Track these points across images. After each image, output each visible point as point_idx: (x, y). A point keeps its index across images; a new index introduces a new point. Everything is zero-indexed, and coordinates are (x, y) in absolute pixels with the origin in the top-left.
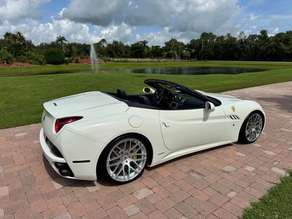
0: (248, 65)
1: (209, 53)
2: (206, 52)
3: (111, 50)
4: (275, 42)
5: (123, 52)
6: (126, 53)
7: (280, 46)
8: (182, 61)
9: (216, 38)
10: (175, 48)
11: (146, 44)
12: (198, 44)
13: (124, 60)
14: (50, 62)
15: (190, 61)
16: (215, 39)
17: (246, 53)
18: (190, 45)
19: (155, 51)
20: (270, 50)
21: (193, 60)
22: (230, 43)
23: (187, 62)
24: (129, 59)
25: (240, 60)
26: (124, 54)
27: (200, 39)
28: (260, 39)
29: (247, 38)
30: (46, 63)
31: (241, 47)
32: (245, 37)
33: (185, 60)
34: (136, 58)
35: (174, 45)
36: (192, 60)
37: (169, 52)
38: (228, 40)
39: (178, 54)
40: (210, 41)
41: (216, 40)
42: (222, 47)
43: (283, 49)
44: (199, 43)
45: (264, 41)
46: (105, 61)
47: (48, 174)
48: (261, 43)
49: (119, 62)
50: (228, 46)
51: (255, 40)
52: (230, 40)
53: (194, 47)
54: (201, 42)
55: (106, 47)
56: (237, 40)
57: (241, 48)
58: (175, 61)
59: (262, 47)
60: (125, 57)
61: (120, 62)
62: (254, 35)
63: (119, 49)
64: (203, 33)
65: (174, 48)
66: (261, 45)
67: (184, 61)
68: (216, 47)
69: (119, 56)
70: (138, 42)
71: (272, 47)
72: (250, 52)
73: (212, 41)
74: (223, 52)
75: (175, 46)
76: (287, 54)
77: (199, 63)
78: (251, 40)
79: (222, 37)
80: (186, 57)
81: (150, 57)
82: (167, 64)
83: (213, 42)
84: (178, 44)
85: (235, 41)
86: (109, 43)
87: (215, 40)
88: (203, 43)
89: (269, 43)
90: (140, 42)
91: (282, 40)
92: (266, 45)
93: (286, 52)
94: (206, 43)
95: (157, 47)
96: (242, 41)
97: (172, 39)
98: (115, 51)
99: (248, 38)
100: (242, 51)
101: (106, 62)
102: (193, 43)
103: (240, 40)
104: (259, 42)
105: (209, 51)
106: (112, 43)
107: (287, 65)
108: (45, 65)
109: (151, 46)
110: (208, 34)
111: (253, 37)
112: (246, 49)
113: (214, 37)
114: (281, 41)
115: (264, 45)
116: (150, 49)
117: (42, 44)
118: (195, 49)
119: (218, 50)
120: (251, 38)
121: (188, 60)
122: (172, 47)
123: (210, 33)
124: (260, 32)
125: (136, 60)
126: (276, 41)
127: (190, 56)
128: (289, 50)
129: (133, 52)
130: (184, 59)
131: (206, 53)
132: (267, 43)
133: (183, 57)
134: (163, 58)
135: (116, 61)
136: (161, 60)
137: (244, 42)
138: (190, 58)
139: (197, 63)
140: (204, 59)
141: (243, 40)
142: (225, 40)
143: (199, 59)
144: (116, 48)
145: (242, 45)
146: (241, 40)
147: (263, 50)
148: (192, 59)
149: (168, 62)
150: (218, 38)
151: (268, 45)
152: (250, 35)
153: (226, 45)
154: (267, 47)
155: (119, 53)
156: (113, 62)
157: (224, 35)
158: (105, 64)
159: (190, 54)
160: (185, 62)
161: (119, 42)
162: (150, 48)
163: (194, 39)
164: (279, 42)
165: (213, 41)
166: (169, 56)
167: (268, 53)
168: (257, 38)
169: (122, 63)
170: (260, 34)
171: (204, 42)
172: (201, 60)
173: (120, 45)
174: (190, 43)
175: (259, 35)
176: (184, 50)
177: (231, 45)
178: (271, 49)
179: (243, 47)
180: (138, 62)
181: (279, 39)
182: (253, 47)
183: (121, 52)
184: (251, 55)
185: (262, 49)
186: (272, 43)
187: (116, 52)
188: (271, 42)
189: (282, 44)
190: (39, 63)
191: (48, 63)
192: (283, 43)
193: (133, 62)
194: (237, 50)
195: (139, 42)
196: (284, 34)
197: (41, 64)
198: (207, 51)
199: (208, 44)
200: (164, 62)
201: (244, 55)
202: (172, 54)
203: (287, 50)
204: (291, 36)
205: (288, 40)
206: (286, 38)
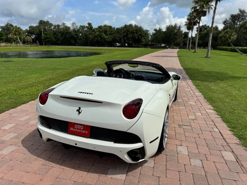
1: (51, 39)
2: (48, 38)
4: (99, 33)
7: (102, 35)
8: (25, 45)
9: (53, 26)
10: (16, 32)
12: (38, 31)
15: (34, 46)
16: (52, 26)
17: (80, 40)
18: (29, 30)
20: (96, 38)
21: (36, 45)
22: (66, 31)
23: (31, 46)
25: (76, 45)
27: (39, 26)
28: (88, 30)
29: (78, 28)
31: (75, 35)
32: (77, 27)
33: (28, 44)
35: (14, 30)
37: (8, 37)
38: (64, 28)
39: (20, 39)
40: (48, 28)
42: (60, 34)
43: (104, 39)
44: (38, 29)
45: (91, 31)
48: (90, 32)
50: (65, 33)
51: (85, 30)
52: (66, 29)
53: (34, 33)
54: (40, 28)
57: (76, 36)
58: (17, 46)
59: (91, 36)
62: (83, 26)
64: (40, 21)
65: (15, 33)
66: (90, 34)
67: (27, 46)
68: (55, 34)
71: (97, 36)
72: (83, 40)
74: (61, 38)
75: (16, 31)
77: (44, 48)
78: (82, 30)
79: (58, 26)
80: (28, 42)
82: (10, 49)
85: (70, 29)
88: (42, 30)
89: (95, 33)
91: (103, 31)
92: (93, 34)
93: (106, 40)
94: (45, 30)
96: (75, 30)
100: (77, 38)
102: (32, 29)
103: (73, 29)
104: (88, 32)
105: (51, 37)
110: (45, 22)
111: (83, 27)
112: (79, 36)
113: (51, 25)
114: (102, 32)
115: (92, 34)
118: (35, 35)
119: (57, 37)
120: (81, 28)
121: (31, 44)
122: (13, 31)
123: (47, 21)
126: (99, 31)
127: (32, 41)
130: (26, 43)
131: (49, 39)
132: (94, 33)
133: (24, 42)
134: (2, 43)
138: (33, 43)
140: (46, 44)
142: (61, 29)
143: (41, 44)
145: (76, 33)
147: (92, 38)
148: (34, 44)
149: (10, 46)
150: (55, 26)
152: (80, 26)
153: (63, 33)
154: (94, 36)
157: (60, 24)
159: (31, 39)
160: (29, 46)
164: (101, 33)
165: (51, 28)
166: (8, 41)
167: (95, 41)
168: (86, 29)
170: (87, 25)
171: (43, 29)
172: (43, 45)
174: (28, 29)
175: (87, 26)
177: (67, 33)
178: (97, 38)
179: (77, 35)
181: (101, 30)
182: (84, 35)
184: (84, 42)
185: (91, 37)
186: (97, 33)
188: (96, 32)
189: (104, 34)
192: (104, 33)
194: (72, 37)
196: (103, 26)
198: (48, 37)
199: (47, 31)
200: (5, 46)
201: (79, 42)
202: (11, 38)
203: (107, 39)
204: (108, 29)
205: (107, 31)
206: (105, 30)
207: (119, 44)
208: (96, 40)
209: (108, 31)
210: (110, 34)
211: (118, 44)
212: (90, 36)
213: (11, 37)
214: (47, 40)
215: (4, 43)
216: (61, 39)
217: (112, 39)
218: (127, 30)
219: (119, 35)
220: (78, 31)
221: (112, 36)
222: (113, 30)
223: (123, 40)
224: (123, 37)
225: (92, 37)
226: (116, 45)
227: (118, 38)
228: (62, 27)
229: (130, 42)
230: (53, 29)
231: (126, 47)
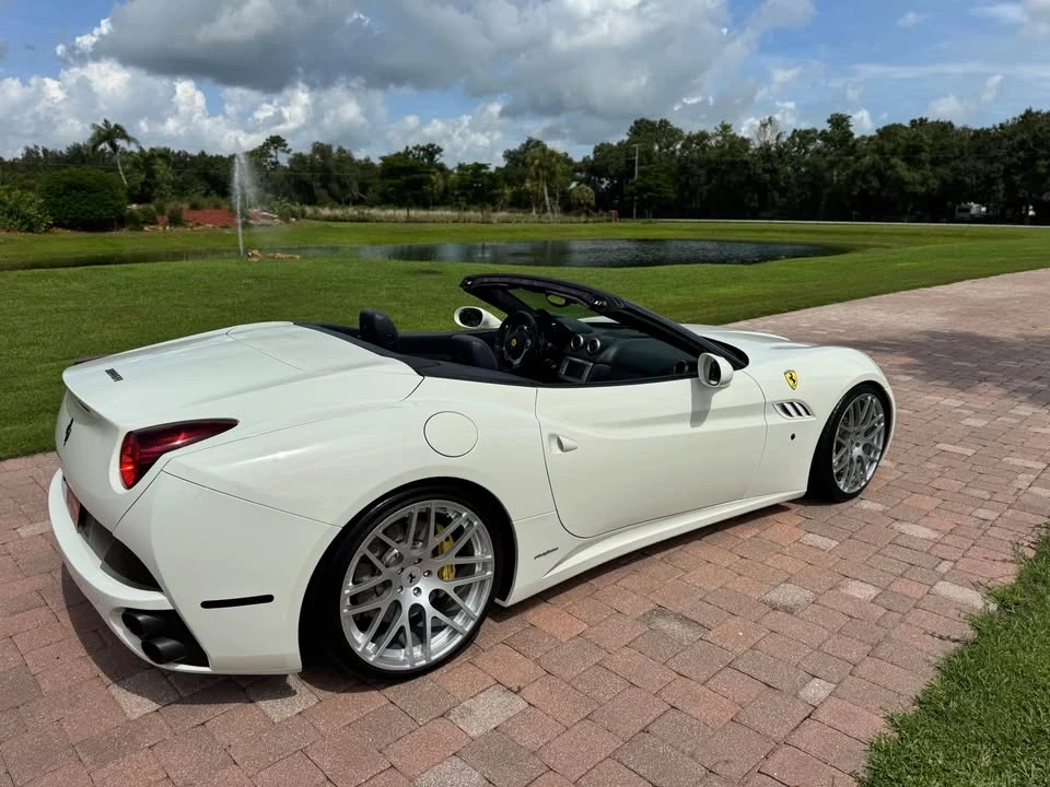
0: (794, 231)
1: (659, 192)
2: (647, 188)
3: (306, 175)
4: (877, 157)
5: (351, 183)
6: (364, 188)
7: (892, 167)
8: (567, 218)
9: (681, 138)
10: (540, 171)
11: (437, 156)
12: (623, 162)
13: (356, 213)
14: (66, 222)
15: (596, 219)
16: (677, 141)
17: (783, 192)
18: (592, 162)
19: (472, 182)
20: (859, 183)
21: (605, 217)
22: (728, 158)
23: (585, 222)
24: (375, 212)
25: (763, 214)
26: (356, 193)
27: (629, 142)
28: (826, 146)
29: (784, 139)
30: (51, 226)
31: (766, 171)
32: (779, 136)
33: (578, 215)
34: (400, 206)
35: (537, 162)
36: (602, 215)
37: (522, 189)
38: (723, 146)
39: (551, 194)
40: (661, 149)
41: (683, 146)
42: (703, 172)
43: (900, 183)
44: (624, 154)
45: (839, 152)
46: (285, 217)
47: (89, 658)
48: (833, 159)
49: (336, 219)
50: (724, 167)
51: (811, 147)
52: (730, 147)
53: (606, 171)
54: (631, 152)
55: (287, 165)
56: (753, 147)
57: (768, 177)
58: (542, 219)
59: (835, 173)
60: (357, 202)
61: (340, 220)
62: (807, 132)
63: (336, 173)
64: (636, 123)
65: (537, 174)
66: (832, 165)
67: (575, 219)
68: (683, 169)
69: (338, 200)
70: (407, 148)
71: (867, 171)
72: (796, 190)
73: (668, 148)
74: (706, 188)
75: (540, 166)
76: (915, 195)
78: (799, 148)
79: (703, 136)
80: (580, 205)
81: (454, 203)
82: (515, 231)
83: (674, 152)
84: (554, 160)
85: (747, 149)
86: (296, 150)
87: (679, 146)
88: (637, 158)
89: (858, 158)
90: (415, 148)
91: (899, 150)
92: (847, 165)
93: (910, 188)
94: (648, 155)
95: (478, 167)
96: (769, 149)
97: (529, 142)
98: (321, 179)
99: (788, 139)
100: (769, 187)
101: (287, 221)
102: (604, 158)
103: (761, 148)
104: (825, 155)
105: (659, 186)
106: (307, 151)
107: (918, 234)
108: (46, 231)
109: (456, 165)
110: (652, 124)
111: (804, 137)
112: (782, 177)
113: (675, 134)
114: (894, 153)
115: (841, 165)
116: (452, 177)
117: (30, 153)
118: (611, 178)
119: (690, 182)
120: (797, 140)
121: (588, 214)
122: (533, 168)
123: (661, 121)
124: (829, 121)
125: (402, 213)
126: (880, 151)
127: (593, 203)
128: (922, 184)
129: (391, 185)
130: (575, 211)
131: (649, 194)
132: (852, 158)
133: (569, 206)
134: (502, 210)
135: (328, 219)
136: (492, 215)
137: (777, 155)
138: (596, 210)
139: (621, 228)
140: (640, 215)
141: (773, 149)
142: (711, 148)
143: (625, 214)
144: (325, 169)
145: (768, 165)
146: (766, 147)
147: (839, 181)
148: (601, 212)
149: (518, 222)
150: (690, 139)
151: (854, 165)
152: (795, 131)
153: (717, 164)
154: (849, 171)
155: (335, 187)
156: (316, 219)
157: (711, 130)
158: (285, 228)
159: (593, 196)
160: (579, 222)
161: (335, 150)
162: (451, 172)
163: (605, 142)
164: (888, 156)
165: (671, 149)
166: (522, 202)
167: (855, 193)
168: (818, 141)
169: (348, 225)
170: (827, 127)
171: (641, 153)
172: (630, 216)
173: (338, 161)
174: (592, 157)
175: (824, 132)
176: (573, 180)
177: (733, 164)
178: (865, 181)
179: (774, 171)
180: (409, 220)
181: (889, 146)
182: (807, 172)
183: (344, 186)
184: (798, 200)
185: (835, 178)
186: (867, 160)
187: (325, 186)
188: (865, 155)
189: (899, 162)
190: (24, 223)
191: (59, 224)
192: (903, 160)
193: (389, 220)
194: (752, 181)
195: (410, 148)
196: (905, 128)
197: (30, 230)
198: (651, 182)
199: (655, 159)
200: (503, 222)
201: (777, 199)
202: (530, 194)
203: (914, 184)
204: (925, 137)
205: (917, 149)
206: (911, 143)
207: (984, 209)
208: (858, 189)
209: (927, 148)
210: (935, 162)
211: (975, 208)
212: (835, 175)
213: (530, 190)
214: (645, 196)
215: (505, 211)
216: (705, 192)
217: (944, 182)
218: (1035, 136)
219: (980, 164)
220: (780, 156)
221: (943, 171)
222: (954, 140)
223: (1001, 186)
224: (1007, 174)
225: (843, 178)
226: (968, 210)
227: (977, 179)
228: (718, 142)
229: (1041, 195)
230: (680, 150)
231: (1022, 219)
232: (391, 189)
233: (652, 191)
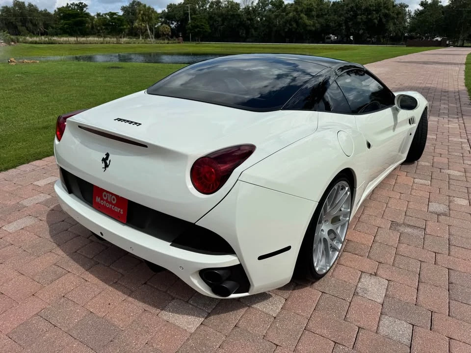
1: (203, 28)
2: (197, 27)
3: (13, 19)
4: (295, 13)
5: (38, 23)
6: (46, 26)
7: (301, 18)
8: (158, 41)
11: (85, 9)
12: (182, 13)
13: (47, 39)
16: (207, 3)
17: (256, 29)
18: (167, 13)
19: (109, 21)
20: (288, 25)
21: (177, 41)
22: (231, 13)
23: (168, 43)
24: (55, 38)
25: (248, 40)
26: (42, 28)
27: (184, 3)
28: (273, 8)
29: (255, 4)
31: (248, 19)
32: (252, 3)
33: (164, 39)
34: (71, 35)
35: (142, 12)
36: (175, 40)
37: (134, 26)
38: (228, 7)
39: (151, 29)
40: (199, 7)
41: (210, 6)
42: (220, 19)
43: (305, 26)
44: (182, 10)
45: (279, 10)
46: (8, 42)
48: (276, 14)
49: (36, 43)
50: (229, 17)
51: (267, 8)
52: (231, 8)
53: (175, 18)
54: (186, 8)
56: (241, 7)
57: (249, 21)
58: (146, 42)
59: (278, 20)
60: (43, 34)
61: (39, 43)
62: (265, 1)
63: (29, 18)
65: (143, 18)
66: (277, 16)
67: (163, 42)
68: (211, 18)
69: (33, 33)
70: (68, 4)
71: (291, 20)
72: (262, 29)
73: (203, 7)
74: (222, 27)
75: (144, 14)
76: (310, 31)
77: (190, 46)
78: (262, 9)
79: (218, 2)
80: (164, 35)
81: (97, 34)
82: (135, 48)
83: (206, 9)
84: (150, 11)
85: (239, 9)
87: (208, 6)
88: (189, 12)
89: (287, 14)
90: (72, 4)
91: (304, 10)
92: (282, 17)
93: (309, 28)
94: (194, 10)
95: (112, 14)
96: (249, 9)
97: (134, 2)
98: (21, 21)
99: (257, 4)
100: (250, 27)
101: (10, 44)
102: (173, 11)
103: (245, 8)
104: (273, 12)
105: (202, 25)
107: (315, 48)
109: (96, 14)
112: (255, 22)
114: (302, 11)
115: (280, 17)
116: (95, 20)
118: (177, 21)
119: (215, 23)
120: (261, 4)
121: (169, 40)
122: (140, 15)
125: (73, 39)
126: (296, 10)
127: (170, 33)
128: (313, 26)
129: (66, 24)
130: (162, 37)
131: (198, 29)
132: (284, 14)
133: (158, 35)
134: (124, 37)
135: (32, 43)
136: (120, 39)
137: (252, 12)
138: (172, 37)
139: (186, 46)
140: (194, 40)
141: (251, 9)
142: (223, 8)
143: (186, 39)
144: (22, 14)
145: (249, 16)
146: (247, 9)
147: (280, 24)
148: (174, 38)
149: (134, 43)
150: (212, 3)
151: (286, 17)
153: (226, 15)
154: (284, 20)
155: (30, 25)
156: (26, 43)
158: (9, 47)
159: (170, 30)
160: (165, 43)
161: (26, 4)
162: (93, 18)
164: (299, 13)
166: (134, 33)
167: (286, 30)
168: (270, 5)
169: (45, 45)
171: (191, 9)
173: (29, 11)
174: (166, 10)
175: (272, 1)
177: (233, 15)
178: (291, 25)
179: (251, 19)
180: (77, 43)
181: (299, 8)
182: (266, 20)
183: (35, 25)
184: (263, 33)
185: (278, 23)
186: (291, 15)
187: (24, 25)
188: (290, 13)
189: (304, 16)
192: (306, 15)
193: (66, 43)
194: (242, 24)
195: (69, 4)
198: (199, 24)
199: (197, 12)
200: (127, 43)
201: (254, 33)
202: (138, 29)
203: (310, 26)
204: (314, 5)
205: (311, 10)
206: (308, 7)
207: (336, 38)
208: (288, 28)
209: (315, 10)
210: (318, 16)
211: (333, 37)
212: (277, 22)
213: (138, 27)
214: (196, 30)
215: (126, 37)
216: (222, 29)
217: (322, 25)
218: (357, 5)
219: (336, 17)
220: (254, 11)
221: (321, 20)
222: (325, 6)
223: (344, 28)
224: (346, 22)
225: (281, 22)
226: (330, 38)
227: (335, 23)
228: (225, 4)
229: (359, 31)
230: (208, 8)
231: (350, 42)
232: (65, 26)
233: (200, 28)
